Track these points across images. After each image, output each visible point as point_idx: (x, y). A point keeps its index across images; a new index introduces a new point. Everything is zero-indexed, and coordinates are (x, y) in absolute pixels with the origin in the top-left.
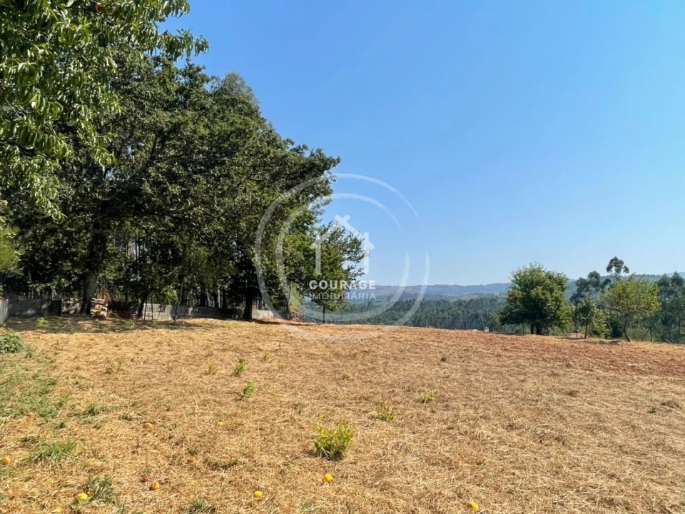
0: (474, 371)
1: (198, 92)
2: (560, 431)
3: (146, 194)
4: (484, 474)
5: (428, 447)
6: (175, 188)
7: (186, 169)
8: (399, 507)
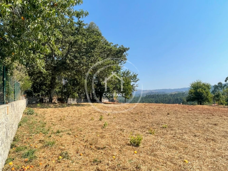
0: (179, 118)
1: (82, 29)
2: (213, 137)
3: (68, 63)
4: (188, 151)
5: (167, 143)
6: (77, 61)
7: (80, 55)
8: (161, 162)
